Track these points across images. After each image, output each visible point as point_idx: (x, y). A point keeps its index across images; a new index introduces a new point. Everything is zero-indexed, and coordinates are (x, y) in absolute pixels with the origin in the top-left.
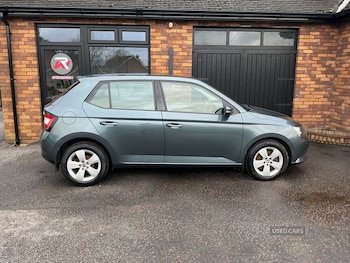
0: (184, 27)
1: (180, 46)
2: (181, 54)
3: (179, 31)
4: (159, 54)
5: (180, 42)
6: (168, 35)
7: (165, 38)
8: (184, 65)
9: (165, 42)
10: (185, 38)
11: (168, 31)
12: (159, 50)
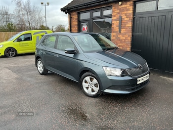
0: (128, 3)
1: (126, 14)
2: (126, 19)
3: (125, 6)
4: (116, 20)
5: (126, 12)
6: (120, 9)
7: (118, 11)
8: (127, 25)
9: (118, 13)
10: (129, 10)
11: (120, 7)
12: (115, 18)
